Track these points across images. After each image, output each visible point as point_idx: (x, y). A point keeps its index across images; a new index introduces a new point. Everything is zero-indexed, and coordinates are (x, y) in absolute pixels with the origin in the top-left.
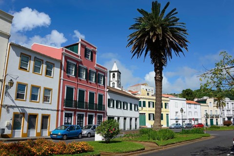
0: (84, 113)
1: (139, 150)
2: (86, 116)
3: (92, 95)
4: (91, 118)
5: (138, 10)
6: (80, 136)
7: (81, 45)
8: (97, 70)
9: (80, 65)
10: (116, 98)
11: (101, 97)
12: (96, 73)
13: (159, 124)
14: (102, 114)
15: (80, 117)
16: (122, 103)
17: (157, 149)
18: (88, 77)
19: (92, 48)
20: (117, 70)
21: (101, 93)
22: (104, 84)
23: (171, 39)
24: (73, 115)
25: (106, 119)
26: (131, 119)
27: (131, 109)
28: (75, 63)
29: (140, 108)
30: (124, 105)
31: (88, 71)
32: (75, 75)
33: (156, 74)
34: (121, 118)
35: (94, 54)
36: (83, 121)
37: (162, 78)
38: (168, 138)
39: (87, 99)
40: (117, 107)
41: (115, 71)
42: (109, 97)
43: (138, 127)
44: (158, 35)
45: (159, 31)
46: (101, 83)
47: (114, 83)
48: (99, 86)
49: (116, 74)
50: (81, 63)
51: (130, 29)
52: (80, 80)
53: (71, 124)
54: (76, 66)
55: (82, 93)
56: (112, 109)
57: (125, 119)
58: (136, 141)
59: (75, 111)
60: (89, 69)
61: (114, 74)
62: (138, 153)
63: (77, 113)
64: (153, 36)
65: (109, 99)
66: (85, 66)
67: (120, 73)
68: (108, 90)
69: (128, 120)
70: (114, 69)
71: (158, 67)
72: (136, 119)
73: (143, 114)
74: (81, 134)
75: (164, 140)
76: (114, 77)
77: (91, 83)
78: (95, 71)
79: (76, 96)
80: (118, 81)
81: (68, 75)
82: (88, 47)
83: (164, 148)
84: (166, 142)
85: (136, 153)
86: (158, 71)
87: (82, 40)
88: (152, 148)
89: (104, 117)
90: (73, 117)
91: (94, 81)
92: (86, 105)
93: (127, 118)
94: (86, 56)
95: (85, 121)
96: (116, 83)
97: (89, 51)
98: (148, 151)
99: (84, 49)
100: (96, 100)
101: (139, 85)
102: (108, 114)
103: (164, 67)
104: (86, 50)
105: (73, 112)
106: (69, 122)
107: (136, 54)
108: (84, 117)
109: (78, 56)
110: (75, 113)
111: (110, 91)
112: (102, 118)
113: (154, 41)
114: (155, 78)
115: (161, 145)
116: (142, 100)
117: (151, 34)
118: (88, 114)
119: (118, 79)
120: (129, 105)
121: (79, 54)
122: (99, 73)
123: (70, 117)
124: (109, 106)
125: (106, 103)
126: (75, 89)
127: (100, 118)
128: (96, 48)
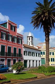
0: (11, 59)
1: (33, 78)
2: (12, 60)
3: (15, 49)
4: (15, 61)
5: (36, 3)
6: (7, 71)
7: (9, 23)
8: (18, 36)
9: (8, 34)
10: (28, 50)
11: (20, 50)
12: (17, 38)
13: (48, 64)
14: (21, 59)
15: (9, 61)
16: (32, 53)
17: (44, 78)
18: (13, 40)
19: (15, 25)
20: (31, 36)
21: (20, 48)
22: (22, 43)
23: (53, 18)
24: (5, 60)
25: (23, 61)
26: (37, 61)
27: (36, 56)
28: (6, 33)
29: (41, 55)
30: (33, 54)
31: (13, 37)
32: (6, 39)
33: (46, 38)
34: (31, 61)
35: (16, 28)
36: (10, 63)
37: (49, 39)
38: (52, 72)
39: (12, 51)
40: (29, 55)
41: (30, 37)
42: (24, 50)
43: (41, 65)
44: (46, 17)
45: (46, 14)
46: (20, 43)
47: (29, 43)
48: (19, 44)
49: (31, 38)
50: (9, 33)
51: (32, 14)
52: (9, 42)
53: (4, 64)
54: (6, 34)
55: (9, 48)
56: (26, 56)
57: (33, 61)
58: (35, 73)
59: (6, 58)
60: (13, 36)
61: (29, 38)
62: (32, 80)
63: (7, 59)
64: (43, 17)
65: (24, 51)
66: (11, 34)
67: (33, 37)
68: (23, 46)
69: (35, 62)
70: (29, 36)
71: (47, 33)
72: (39, 61)
73: (43, 58)
74: (8, 69)
75: (49, 72)
76: (29, 39)
77: (14, 43)
78: (17, 37)
79: (6, 50)
80: (32, 42)
81: (2, 39)
82: (12, 24)
83: (48, 77)
84: (50, 74)
85: (31, 80)
86: (47, 36)
87: (9, 21)
88: (41, 77)
89: (22, 61)
90: (5, 61)
91: (16, 42)
92: (12, 55)
93: (34, 61)
94: (11, 29)
95: (12, 62)
96: (31, 42)
97: (13, 26)
98: (38, 78)
99: (10, 26)
100: (17, 52)
101: (42, 43)
102: (24, 59)
103: (50, 33)
104: (11, 26)
105: (5, 58)
106: (3, 63)
107: (36, 27)
108: (11, 61)
109: (7, 29)
110: (6, 59)
111: (25, 47)
112: (21, 61)
113: (44, 20)
114: (45, 39)
115: (47, 75)
116: (43, 51)
117: (42, 16)
118: (13, 59)
119: (32, 40)
120: (35, 54)
121: (8, 28)
122: (19, 38)
123: (3, 61)
124: (24, 54)
125: (23, 53)
126: (6, 46)
127: (20, 61)
128: (17, 25)
